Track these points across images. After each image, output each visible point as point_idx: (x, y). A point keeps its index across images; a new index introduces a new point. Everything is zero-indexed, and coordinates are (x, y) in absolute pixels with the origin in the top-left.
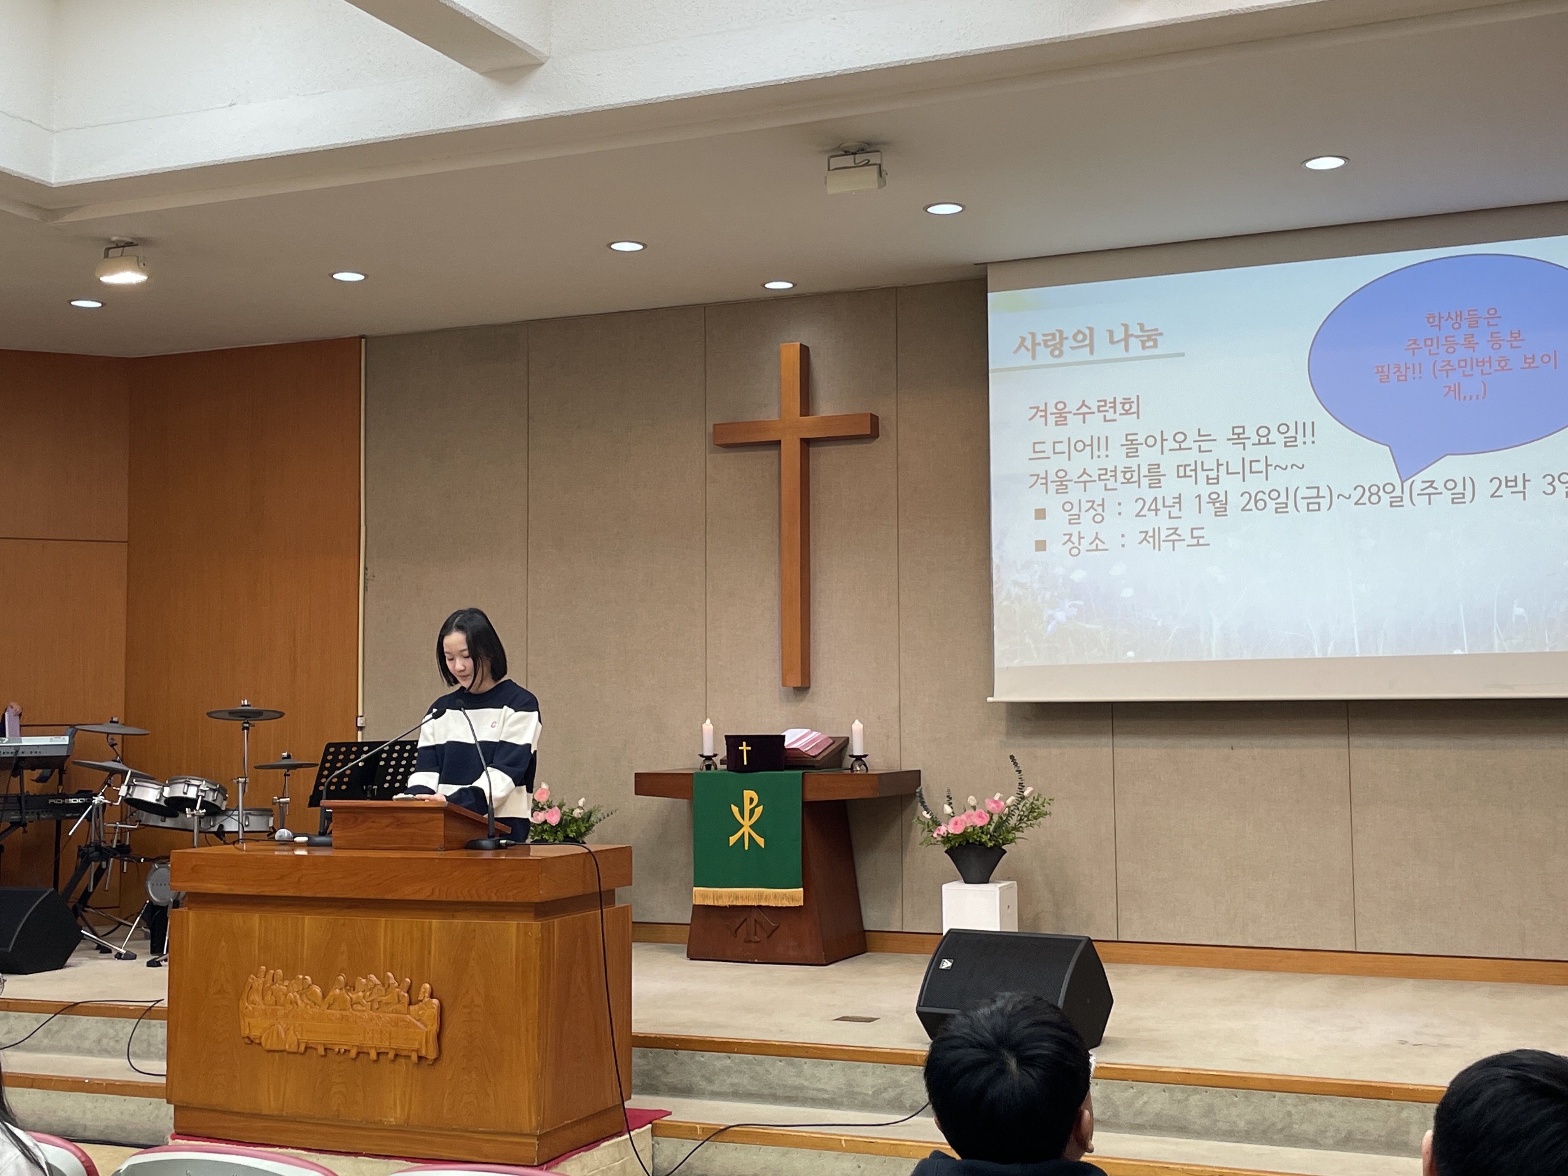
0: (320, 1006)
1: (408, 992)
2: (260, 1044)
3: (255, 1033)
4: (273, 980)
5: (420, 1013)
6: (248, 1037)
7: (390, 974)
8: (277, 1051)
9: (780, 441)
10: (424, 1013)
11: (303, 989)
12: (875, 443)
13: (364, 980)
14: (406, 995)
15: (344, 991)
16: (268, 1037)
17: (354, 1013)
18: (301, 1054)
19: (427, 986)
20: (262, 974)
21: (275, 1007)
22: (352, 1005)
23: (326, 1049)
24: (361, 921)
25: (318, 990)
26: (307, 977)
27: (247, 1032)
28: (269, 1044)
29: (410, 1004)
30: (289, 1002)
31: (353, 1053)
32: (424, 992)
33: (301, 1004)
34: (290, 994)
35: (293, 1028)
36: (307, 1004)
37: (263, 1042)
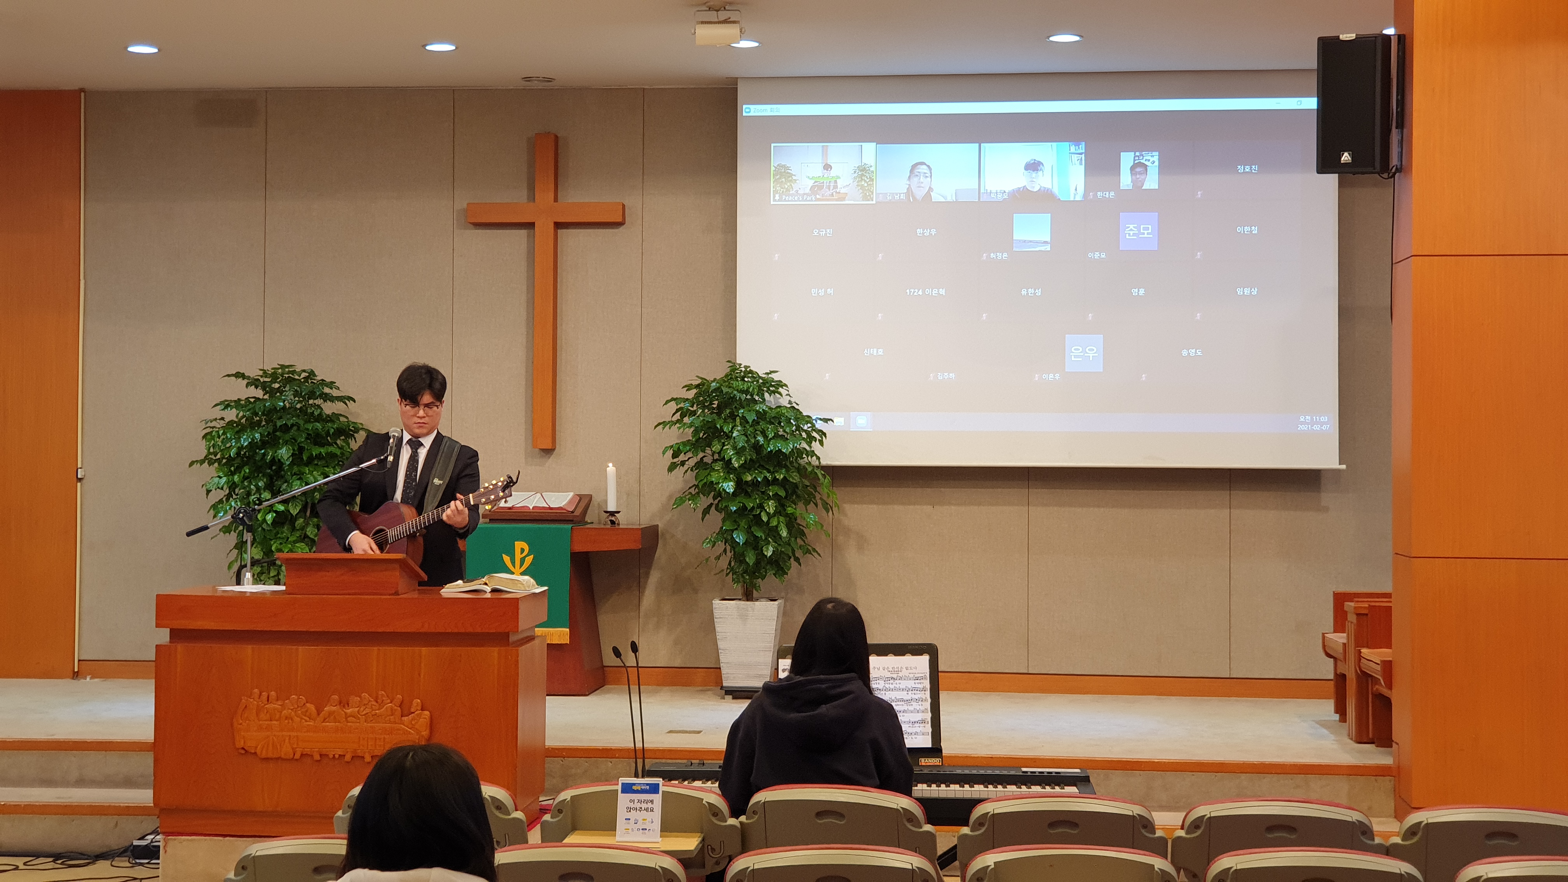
0: (315, 721)
1: (400, 706)
2: (255, 753)
3: (250, 745)
4: (268, 701)
5: (413, 722)
6: (243, 748)
7: (383, 692)
8: (272, 759)
9: (534, 223)
10: (417, 723)
11: (298, 706)
12: (622, 229)
13: (359, 699)
14: (399, 708)
15: (338, 706)
16: (264, 746)
17: (349, 724)
18: (296, 760)
19: (419, 701)
20: (256, 696)
21: (269, 722)
22: (346, 718)
23: (321, 755)
24: (354, 650)
25: (311, 707)
26: (301, 697)
27: (242, 744)
28: (264, 752)
29: (402, 716)
30: (284, 718)
31: (348, 758)
32: (417, 705)
33: (297, 719)
34: (285, 711)
35: (289, 739)
36: (302, 719)
37: (258, 752)
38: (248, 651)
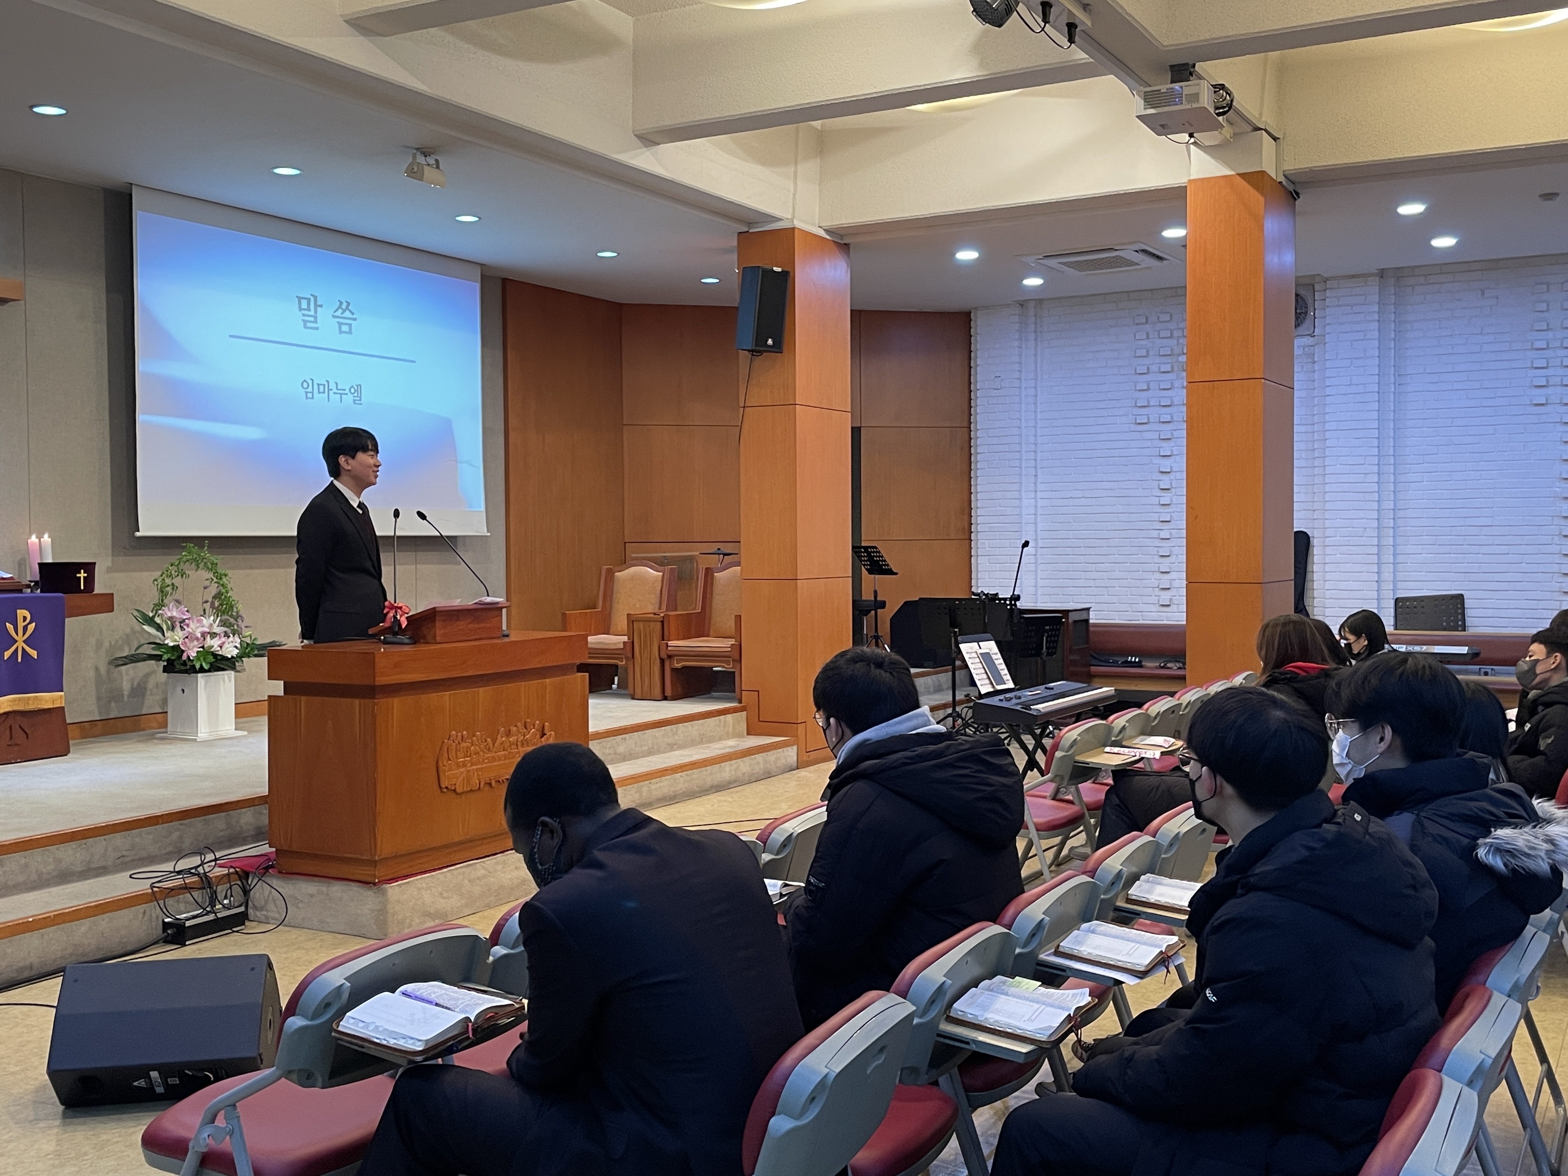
7: (529, 720)
8: (465, 792)
12: (8, 306)
19: (548, 724)
24: (511, 687)
26: (482, 733)
33: (481, 753)
34: (472, 748)
35: (477, 772)
36: (484, 752)
37: (457, 786)
38: (445, 698)
